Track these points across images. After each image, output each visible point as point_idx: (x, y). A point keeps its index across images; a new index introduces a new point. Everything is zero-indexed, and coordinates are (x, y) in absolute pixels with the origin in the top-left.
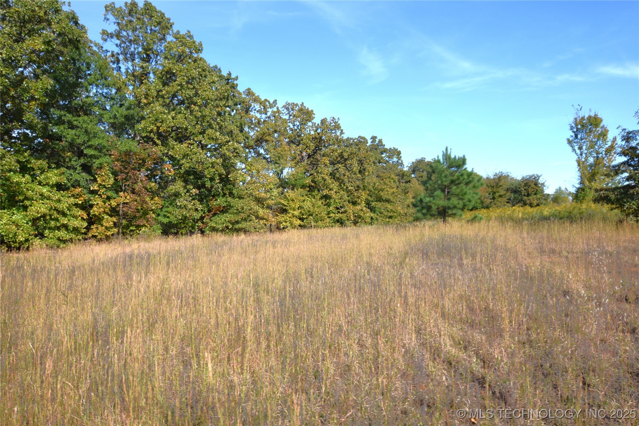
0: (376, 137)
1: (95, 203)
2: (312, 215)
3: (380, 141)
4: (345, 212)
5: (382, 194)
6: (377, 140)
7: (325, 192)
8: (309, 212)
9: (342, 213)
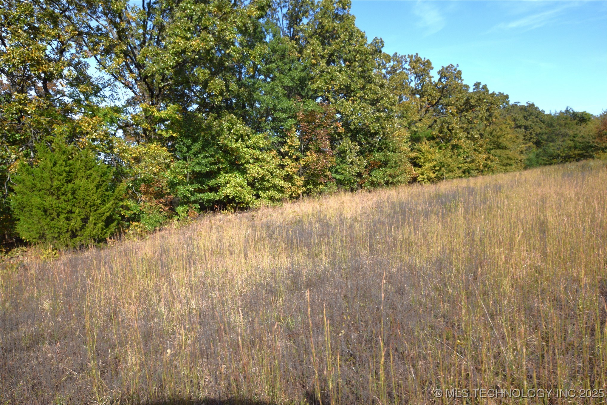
0: (479, 83)
1: (286, 164)
2: (444, 166)
3: (485, 87)
4: (473, 161)
5: (500, 140)
6: (481, 86)
7: (454, 142)
8: (441, 163)
9: (470, 163)
